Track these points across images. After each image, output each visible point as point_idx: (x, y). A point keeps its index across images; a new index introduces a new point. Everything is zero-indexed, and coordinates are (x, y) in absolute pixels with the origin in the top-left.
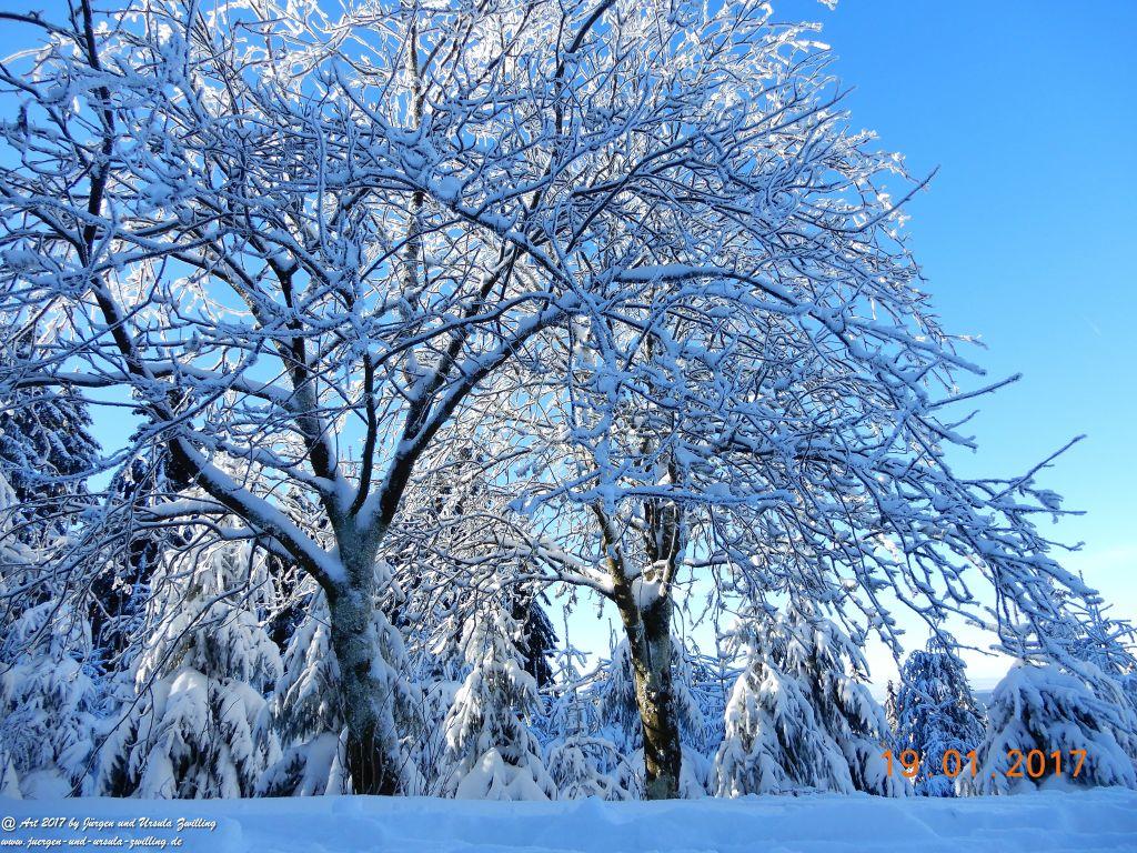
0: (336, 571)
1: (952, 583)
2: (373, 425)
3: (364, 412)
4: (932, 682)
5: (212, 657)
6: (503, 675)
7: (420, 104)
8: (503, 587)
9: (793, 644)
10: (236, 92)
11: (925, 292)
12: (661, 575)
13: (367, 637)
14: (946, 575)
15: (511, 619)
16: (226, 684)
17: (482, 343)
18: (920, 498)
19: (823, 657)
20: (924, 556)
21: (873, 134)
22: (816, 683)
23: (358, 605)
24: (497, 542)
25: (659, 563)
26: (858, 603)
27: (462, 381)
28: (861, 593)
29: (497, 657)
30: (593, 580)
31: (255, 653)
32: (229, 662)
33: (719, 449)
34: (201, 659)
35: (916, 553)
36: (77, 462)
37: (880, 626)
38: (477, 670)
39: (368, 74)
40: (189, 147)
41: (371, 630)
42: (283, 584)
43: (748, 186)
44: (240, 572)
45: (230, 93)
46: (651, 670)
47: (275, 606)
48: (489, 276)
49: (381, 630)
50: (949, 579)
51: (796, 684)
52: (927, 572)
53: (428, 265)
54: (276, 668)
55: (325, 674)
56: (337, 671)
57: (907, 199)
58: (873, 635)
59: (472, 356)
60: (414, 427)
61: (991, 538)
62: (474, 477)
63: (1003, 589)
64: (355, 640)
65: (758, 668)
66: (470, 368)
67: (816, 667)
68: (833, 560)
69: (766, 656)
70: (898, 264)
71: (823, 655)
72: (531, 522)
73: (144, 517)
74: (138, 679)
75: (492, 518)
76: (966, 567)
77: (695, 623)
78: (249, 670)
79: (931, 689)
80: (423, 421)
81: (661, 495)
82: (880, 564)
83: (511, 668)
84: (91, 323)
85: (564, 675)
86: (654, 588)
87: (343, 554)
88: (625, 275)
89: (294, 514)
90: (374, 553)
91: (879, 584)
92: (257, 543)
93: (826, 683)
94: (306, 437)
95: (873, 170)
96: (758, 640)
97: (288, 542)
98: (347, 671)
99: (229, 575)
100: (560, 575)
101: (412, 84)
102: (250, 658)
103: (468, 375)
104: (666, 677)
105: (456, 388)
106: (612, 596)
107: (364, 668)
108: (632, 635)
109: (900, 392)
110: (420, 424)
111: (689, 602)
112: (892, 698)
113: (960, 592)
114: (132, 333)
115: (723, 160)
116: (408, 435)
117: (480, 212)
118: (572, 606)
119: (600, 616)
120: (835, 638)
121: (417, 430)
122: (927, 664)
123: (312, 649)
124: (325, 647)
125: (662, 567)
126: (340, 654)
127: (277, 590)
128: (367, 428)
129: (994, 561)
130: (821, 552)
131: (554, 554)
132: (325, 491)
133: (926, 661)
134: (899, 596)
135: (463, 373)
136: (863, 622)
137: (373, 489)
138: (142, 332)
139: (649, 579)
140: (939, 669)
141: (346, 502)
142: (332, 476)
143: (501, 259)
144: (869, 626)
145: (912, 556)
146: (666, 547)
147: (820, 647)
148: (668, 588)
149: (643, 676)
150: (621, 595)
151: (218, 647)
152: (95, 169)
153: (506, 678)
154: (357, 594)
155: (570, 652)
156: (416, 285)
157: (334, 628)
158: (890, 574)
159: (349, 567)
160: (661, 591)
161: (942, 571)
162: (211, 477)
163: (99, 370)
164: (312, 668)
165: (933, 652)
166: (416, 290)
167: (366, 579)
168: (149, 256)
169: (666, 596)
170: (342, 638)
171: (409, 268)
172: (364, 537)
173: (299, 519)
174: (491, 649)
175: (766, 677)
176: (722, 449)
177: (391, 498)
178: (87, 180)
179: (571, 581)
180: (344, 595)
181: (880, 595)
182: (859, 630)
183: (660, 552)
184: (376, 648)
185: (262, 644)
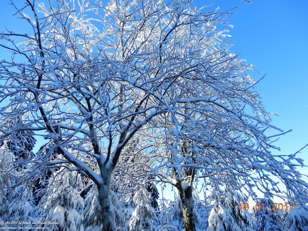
0: (100, 180)
1: (274, 187)
2: (111, 140)
3: (109, 137)
4: (266, 208)
5: (65, 202)
6: (145, 208)
7: (123, 54)
8: (146, 183)
9: (227, 199)
10: (76, 52)
11: (261, 101)
12: (190, 180)
13: (109, 199)
14: (272, 185)
15: (148, 192)
16: (69, 209)
17: (141, 118)
18: (264, 162)
19: (235, 203)
20: (266, 179)
21: (245, 60)
22: (234, 210)
23: (106, 190)
24: (144, 170)
25: (189, 176)
26: (246, 189)
27: (135, 128)
28: (246, 186)
29: (144, 203)
30: (170, 181)
31: (77, 201)
32: (70, 203)
33: (205, 146)
34: (62, 202)
35: (264, 178)
36: (30, 145)
37: (252, 196)
38: (138, 207)
39: (110, 46)
40: (64, 68)
41: (110, 197)
42: (85, 181)
43: (213, 78)
44: (73, 178)
45: (75, 52)
46: (187, 207)
47: (83, 188)
48: (142, 99)
49: (112, 195)
50: (273, 186)
51: (228, 210)
52: (267, 184)
53: (126, 96)
54: (82, 205)
55: (96, 209)
56: (100, 208)
57: (258, 82)
58: (250, 198)
59: (138, 122)
60: (122, 140)
61: (284, 173)
62: (138, 153)
63: (289, 188)
64: (105, 200)
65: (217, 206)
66: (137, 125)
67: (234, 205)
68: (238, 176)
69: (219, 203)
70: (253, 94)
71: (236, 202)
72: (153, 164)
73: (48, 164)
74: (45, 208)
75: (143, 164)
76: (278, 182)
77: (199, 192)
78: (75, 206)
79: (266, 210)
80: (124, 138)
81: (193, 167)
82: (252, 179)
83: (147, 206)
84: (37, 116)
85: (162, 206)
86: (187, 184)
87: (102, 175)
88: (180, 101)
89: (88, 163)
90: (111, 175)
91: (253, 185)
92: (79, 171)
93: (237, 210)
94: (92, 143)
95: (245, 70)
96: (217, 198)
97: (87, 172)
98: (103, 209)
99: (70, 179)
100: (161, 180)
101: (122, 49)
102: (75, 202)
103: (137, 127)
104: (191, 209)
105: (133, 130)
106: (176, 186)
107: (107, 208)
108: (182, 197)
109: (258, 134)
110: (123, 139)
111: (197, 186)
112: (254, 211)
113: (277, 189)
114: (47, 116)
115: (206, 71)
116: (120, 142)
117: (141, 86)
118: (164, 188)
119: (172, 191)
120: (239, 197)
121: (123, 141)
122: (264, 202)
123: (93, 202)
124: (97, 201)
125: (190, 178)
126: (101, 204)
127: (83, 183)
128: (109, 141)
129: (286, 180)
130: (234, 174)
131: (159, 173)
132: (98, 158)
133: (264, 201)
134: (258, 188)
135: (135, 126)
136: (247, 194)
137: (111, 158)
138: (50, 116)
139: (186, 181)
140: (268, 204)
141: (103, 161)
142: (99, 154)
143: (145, 95)
144: (249, 195)
145: (263, 179)
146: (191, 172)
147: (234, 199)
148: (192, 184)
149: (185, 209)
150: (178, 185)
151: (67, 199)
152: (40, 74)
153: (146, 209)
154: (105, 187)
155: (163, 199)
156: (122, 101)
157: (99, 196)
158: (255, 182)
159: (104, 179)
160: (190, 185)
161: (271, 183)
162: (67, 155)
163: (38, 126)
164: (93, 207)
165: (266, 199)
166: (122, 103)
167: (108, 183)
168: (53, 100)
169: (191, 186)
170: (102, 199)
171: (120, 97)
172: (108, 171)
173: (90, 164)
174: (142, 200)
175: (220, 209)
176: (207, 146)
177: (115, 160)
178: (38, 77)
179: (164, 182)
180: (102, 187)
181: (253, 188)
182: (246, 196)
183: (189, 173)
184: (111, 202)
185: (79, 198)
